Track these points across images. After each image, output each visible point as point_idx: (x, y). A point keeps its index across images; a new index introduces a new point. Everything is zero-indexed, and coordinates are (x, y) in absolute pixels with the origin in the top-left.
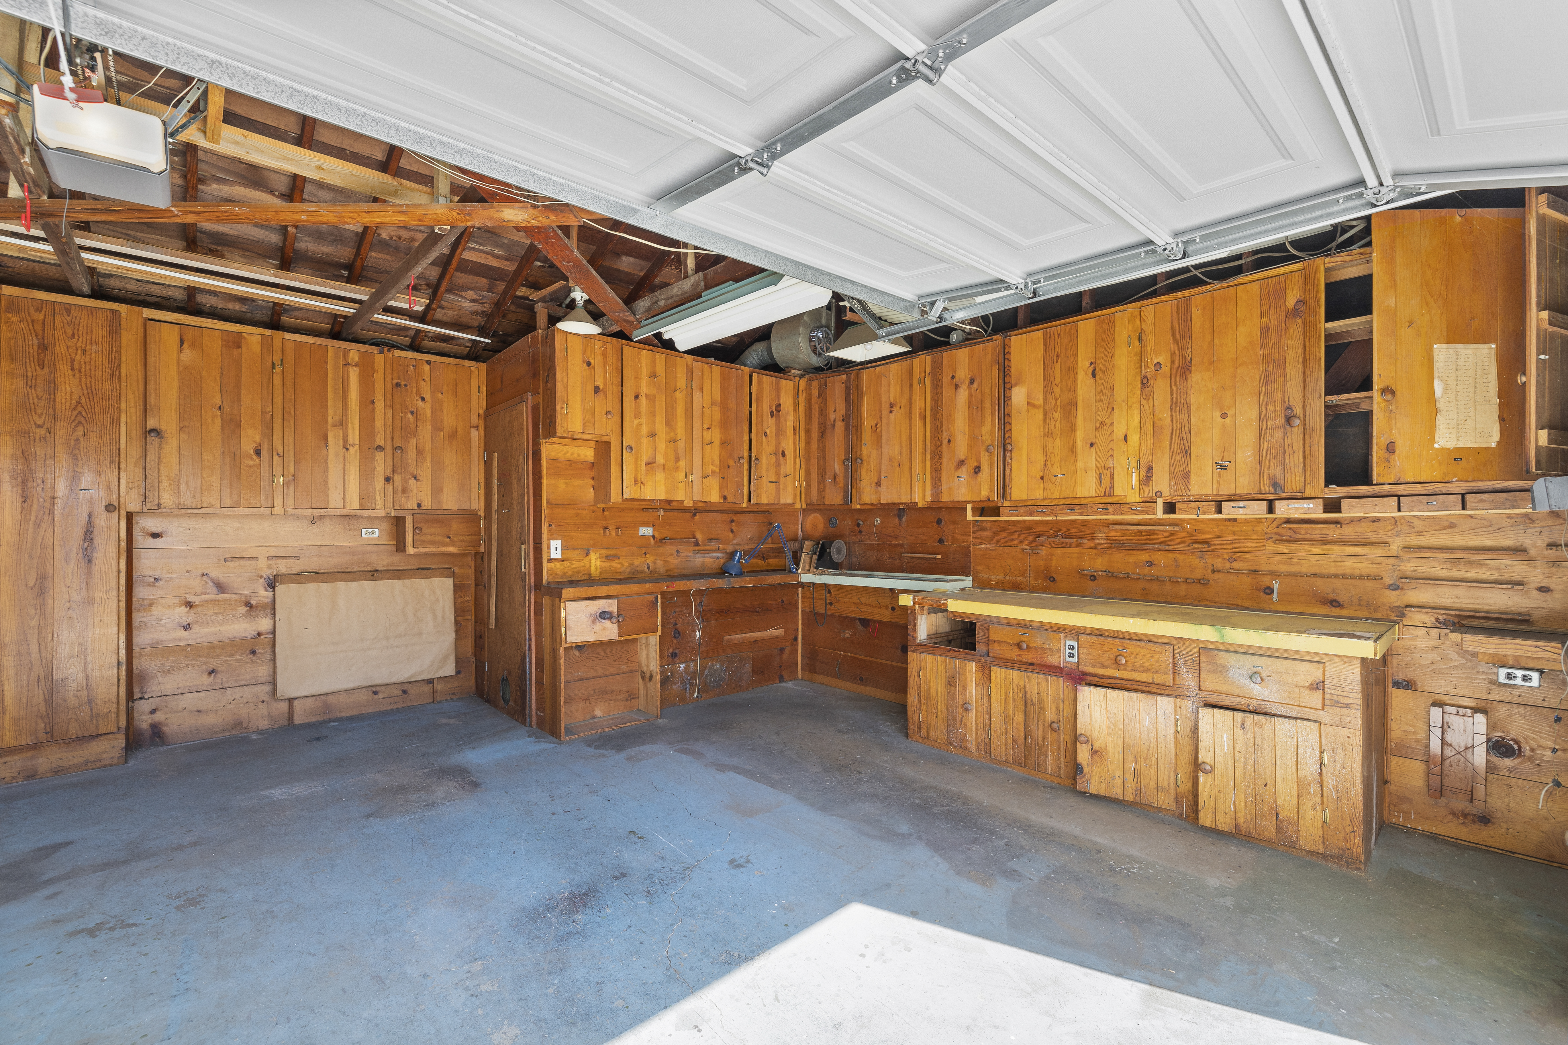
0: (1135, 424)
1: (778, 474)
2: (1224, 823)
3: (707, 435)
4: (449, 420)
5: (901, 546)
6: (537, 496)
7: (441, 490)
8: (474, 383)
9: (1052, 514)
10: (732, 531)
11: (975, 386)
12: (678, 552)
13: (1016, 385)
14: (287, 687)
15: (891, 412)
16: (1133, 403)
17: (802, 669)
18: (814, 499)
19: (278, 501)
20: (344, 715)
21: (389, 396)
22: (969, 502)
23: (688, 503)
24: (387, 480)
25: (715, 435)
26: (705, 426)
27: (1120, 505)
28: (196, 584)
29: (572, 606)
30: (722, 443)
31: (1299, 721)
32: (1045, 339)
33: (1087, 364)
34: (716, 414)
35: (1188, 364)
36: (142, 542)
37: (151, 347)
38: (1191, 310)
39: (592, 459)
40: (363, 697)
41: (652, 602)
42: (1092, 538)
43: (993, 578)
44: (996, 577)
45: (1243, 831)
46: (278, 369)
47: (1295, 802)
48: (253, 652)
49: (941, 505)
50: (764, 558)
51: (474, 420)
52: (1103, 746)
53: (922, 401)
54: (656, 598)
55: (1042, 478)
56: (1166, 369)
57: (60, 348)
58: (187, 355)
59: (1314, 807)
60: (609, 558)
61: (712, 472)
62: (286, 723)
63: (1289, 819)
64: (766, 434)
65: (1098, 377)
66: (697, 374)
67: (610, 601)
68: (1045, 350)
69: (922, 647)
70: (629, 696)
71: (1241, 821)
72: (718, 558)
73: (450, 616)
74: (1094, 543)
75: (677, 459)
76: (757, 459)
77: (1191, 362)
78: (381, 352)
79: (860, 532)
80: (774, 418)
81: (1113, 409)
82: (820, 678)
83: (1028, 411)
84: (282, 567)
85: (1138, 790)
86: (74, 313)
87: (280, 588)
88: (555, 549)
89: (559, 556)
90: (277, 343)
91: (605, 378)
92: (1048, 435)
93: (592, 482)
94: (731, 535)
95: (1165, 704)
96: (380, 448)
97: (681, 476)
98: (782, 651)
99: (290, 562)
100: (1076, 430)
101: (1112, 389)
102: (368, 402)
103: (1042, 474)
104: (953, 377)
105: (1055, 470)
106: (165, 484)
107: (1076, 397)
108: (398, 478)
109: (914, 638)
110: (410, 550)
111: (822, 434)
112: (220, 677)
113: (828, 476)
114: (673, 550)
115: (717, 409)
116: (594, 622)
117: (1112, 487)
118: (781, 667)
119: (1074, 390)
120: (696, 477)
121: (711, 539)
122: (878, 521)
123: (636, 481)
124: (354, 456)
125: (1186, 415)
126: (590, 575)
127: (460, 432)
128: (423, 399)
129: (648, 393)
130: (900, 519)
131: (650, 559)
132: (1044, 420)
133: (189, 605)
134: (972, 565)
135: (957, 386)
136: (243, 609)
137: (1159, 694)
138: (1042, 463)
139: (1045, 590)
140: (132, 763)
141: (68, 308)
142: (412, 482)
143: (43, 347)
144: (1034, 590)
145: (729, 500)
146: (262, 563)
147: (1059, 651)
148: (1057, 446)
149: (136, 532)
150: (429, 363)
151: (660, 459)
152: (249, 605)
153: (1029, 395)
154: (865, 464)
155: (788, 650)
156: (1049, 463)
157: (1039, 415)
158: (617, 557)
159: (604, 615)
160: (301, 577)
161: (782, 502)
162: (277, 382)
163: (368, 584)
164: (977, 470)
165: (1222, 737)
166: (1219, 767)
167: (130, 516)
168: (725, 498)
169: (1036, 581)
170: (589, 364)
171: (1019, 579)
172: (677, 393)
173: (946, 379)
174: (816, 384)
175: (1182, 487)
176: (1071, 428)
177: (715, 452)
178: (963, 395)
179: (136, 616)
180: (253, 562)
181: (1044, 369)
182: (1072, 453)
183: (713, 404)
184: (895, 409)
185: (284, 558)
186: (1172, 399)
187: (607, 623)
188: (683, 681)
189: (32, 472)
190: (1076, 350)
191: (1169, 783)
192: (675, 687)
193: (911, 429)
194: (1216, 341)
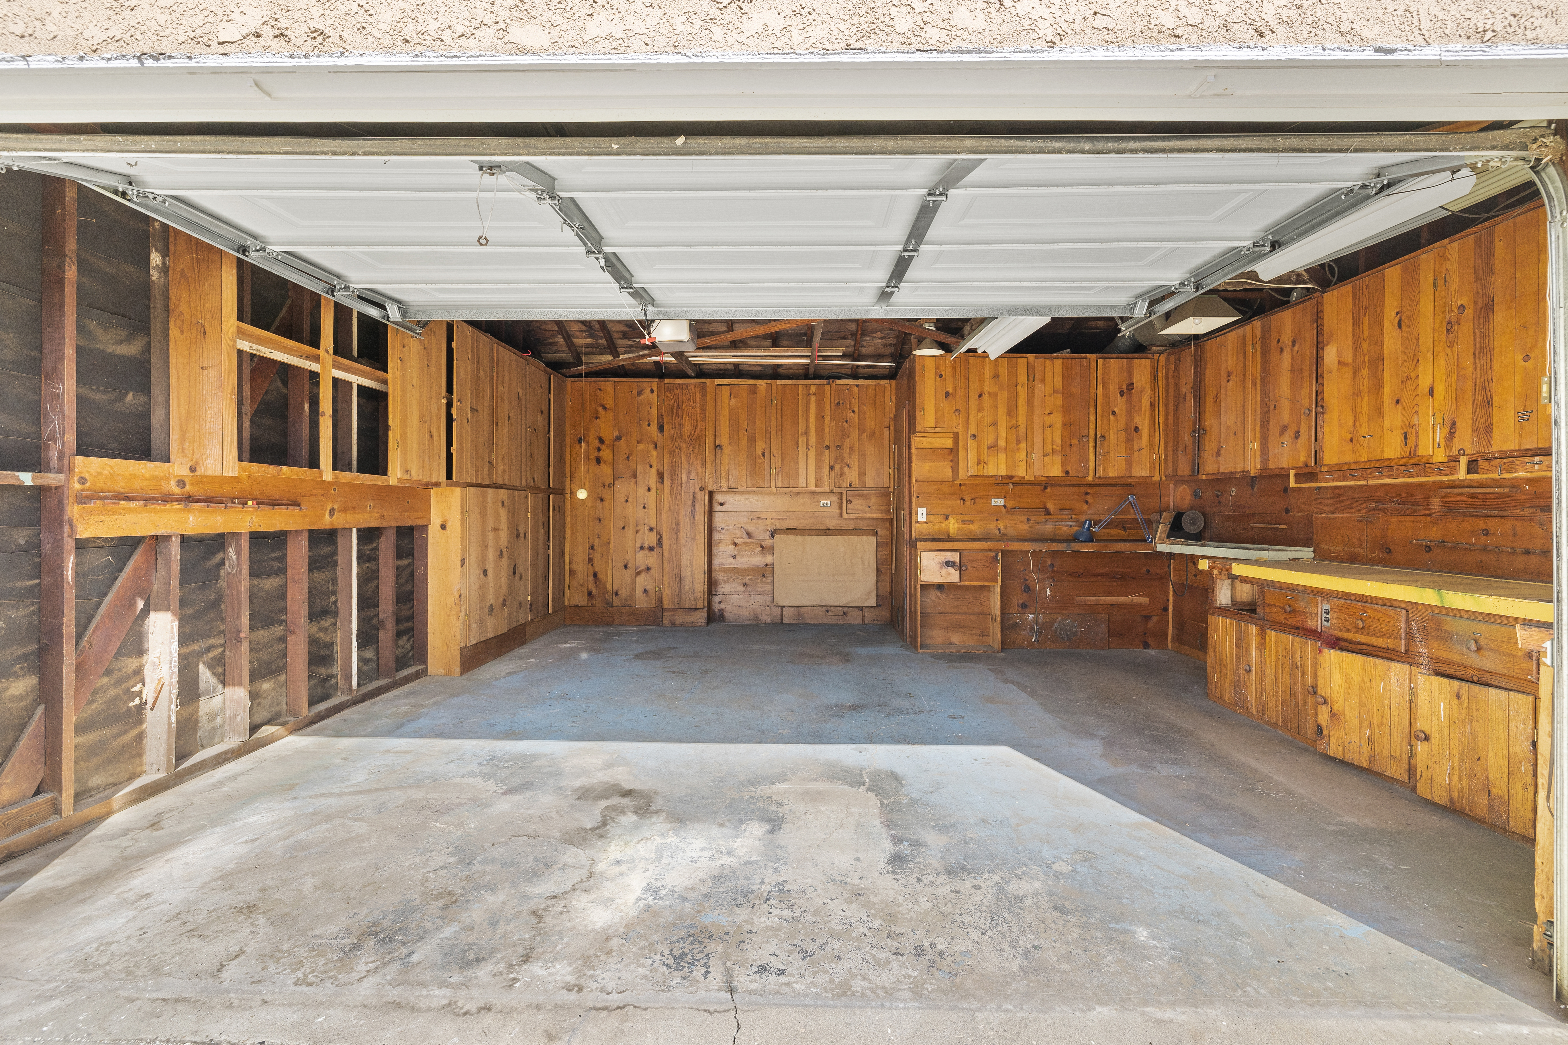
0: (1441, 375)
1: (1130, 449)
2: (1440, 797)
3: (1048, 420)
4: (870, 425)
5: (1253, 516)
6: (910, 476)
7: (864, 474)
8: (887, 395)
9: (1363, 478)
10: (1087, 502)
11: (1296, 348)
12: (1028, 519)
13: (1328, 344)
14: (781, 600)
15: (1228, 381)
16: (1440, 352)
17: (1173, 640)
18: (1170, 471)
19: (773, 484)
20: (809, 622)
21: (833, 412)
22: (1292, 469)
23: (1029, 478)
24: (832, 468)
25: (1058, 420)
26: (1047, 412)
27: (1425, 465)
28: (739, 533)
29: (925, 555)
30: (1064, 425)
31: (1511, 693)
32: (1354, 293)
33: (1394, 313)
34: (1058, 400)
35: (1491, 303)
36: (717, 508)
37: (718, 400)
38: (1493, 242)
39: (951, 447)
40: (819, 612)
41: (993, 557)
42: (1427, 504)
43: (1333, 548)
44: (1335, 549)
45: (1457, 805)
46: (774, 404)
47: (1505, 779)
48: (764, 576)
49: (1268, 472)
50: (1124, 529)
51: (887, 423)
52: (1341, 709)
53: (1255, 368)
54: (997, 555)
55: (1351, 440)
56: (1469, 312)
57: (684, 407)
58: (733, 402)
59: (1525, 789)
60: (964, 522)
61: (1054, 451)
62: (779, 621)
63: (1500, 797)
64: (1114, 413)
65: (1403, 327)
66: (1038, 367)
67: (953, 553)
68: (1354, 304)
69: (1224, 611)
70: (982, 632)
71: (1455, 795)
72: (1071, 526)
73: (873, 565)
74: (1429, 509)
75: (1018, 442)
76: (1102, 436)
77: (1493, 301)
78: (829, 383)
79: (1220, 503)
80: (1125, 397)
81: (1418, 360)
82: (1186, 649)
83: (1338, 370)
84: (778, 525)
85: (1371, 758)
86: (690, 387)
87: (776, 536)
88: (921, 514)
89: (924, 519)
90: (774, 387)
91: (954, 384)
92: (1357, 394)
93: (951, 464)
94: (1085, 507)
95: (1399, 670)
96: (828, 447)
97: (1022, 455)
98: (1147, 618)
99: (782, 522)
100: (1382, 387)
101: (1417, 339)
102: (820, 418)
103: (1351, 436)
104: (1279, 341)
105: (1363, 431)
106: (723, 475)
107: (1383, 351)
108: (837, 467)
109: (1213, 602)
110: (845, 515)
111: (1177, 407)
112: (749, 588)
113: (1181, 447)
114: (1024, 518)
115: (1059, 396)
116: (941, 568)
117: (1416, 446)
118: (1145, 634)
119: (1381, 344)
120: (1036, 457)
121: (1062, 509)
122: (1234, 492)
123: (979, 462)
124: (812, 453)
125: (1489, 361)
126: (949, 535)
127: (877, 432)
128: (853, 411)
129: (990, 391)
130: (1253, 489)
131: (1001, 524)
132: (1353, 378)
133: (735, 544)
134: (1315, 535)
135: (1282, 350)
136: (759, 549)
137: (1394, 660)
138: (1351, 424)
139: (1381, 562)
140: (709, 627)
141: (687, 385)
142: (846, 469)
143: (679, 407)
144: (1370, 562)
145: (1072, 474)
146: (768, 522)
147: (1317, 615)
148: (1364, 404)
149: (714, 502)
150: (857, 386)
151: (1002, 443)
152: (762, 547)
153: (1339, 353)
154: (1208, 435)
155: (1155, 619)
156: (1357, 423)
157: (1348, 373)
158: (972, 522)
159: (948, 564)
160: (787, 531)
161: (1135, 474)
162: (773, 411)
163: (823, 538)
164: (1297, 434)
165: (1439, 706)
166: (1435, 738)
167: (711, 494)
168: (1067, 472)
169: (1373, 552)
170: (941, 376)
171: (1357, 550)
172: (1019, 388)
173: (1273, 343)
174: (1172, 358)
175: (1485, 443)
176: (1377, 385)
177: (1057, 435)
178: (1287, 357)
179: (714, 549)
180: (764, 521)
181: (1354, 325)
182: (1379, 411)
183: (1055, 391)
184: (1232, 378)
185: (779, 519)
186: (1475, 345)
187: (951, 570)
188: (1032, 629)
189: (674, 471)
190: (1383, 300)
191: (1401, 754)
192: (1024, 633)
193: (1244, 397)
194: (1518, 274)
